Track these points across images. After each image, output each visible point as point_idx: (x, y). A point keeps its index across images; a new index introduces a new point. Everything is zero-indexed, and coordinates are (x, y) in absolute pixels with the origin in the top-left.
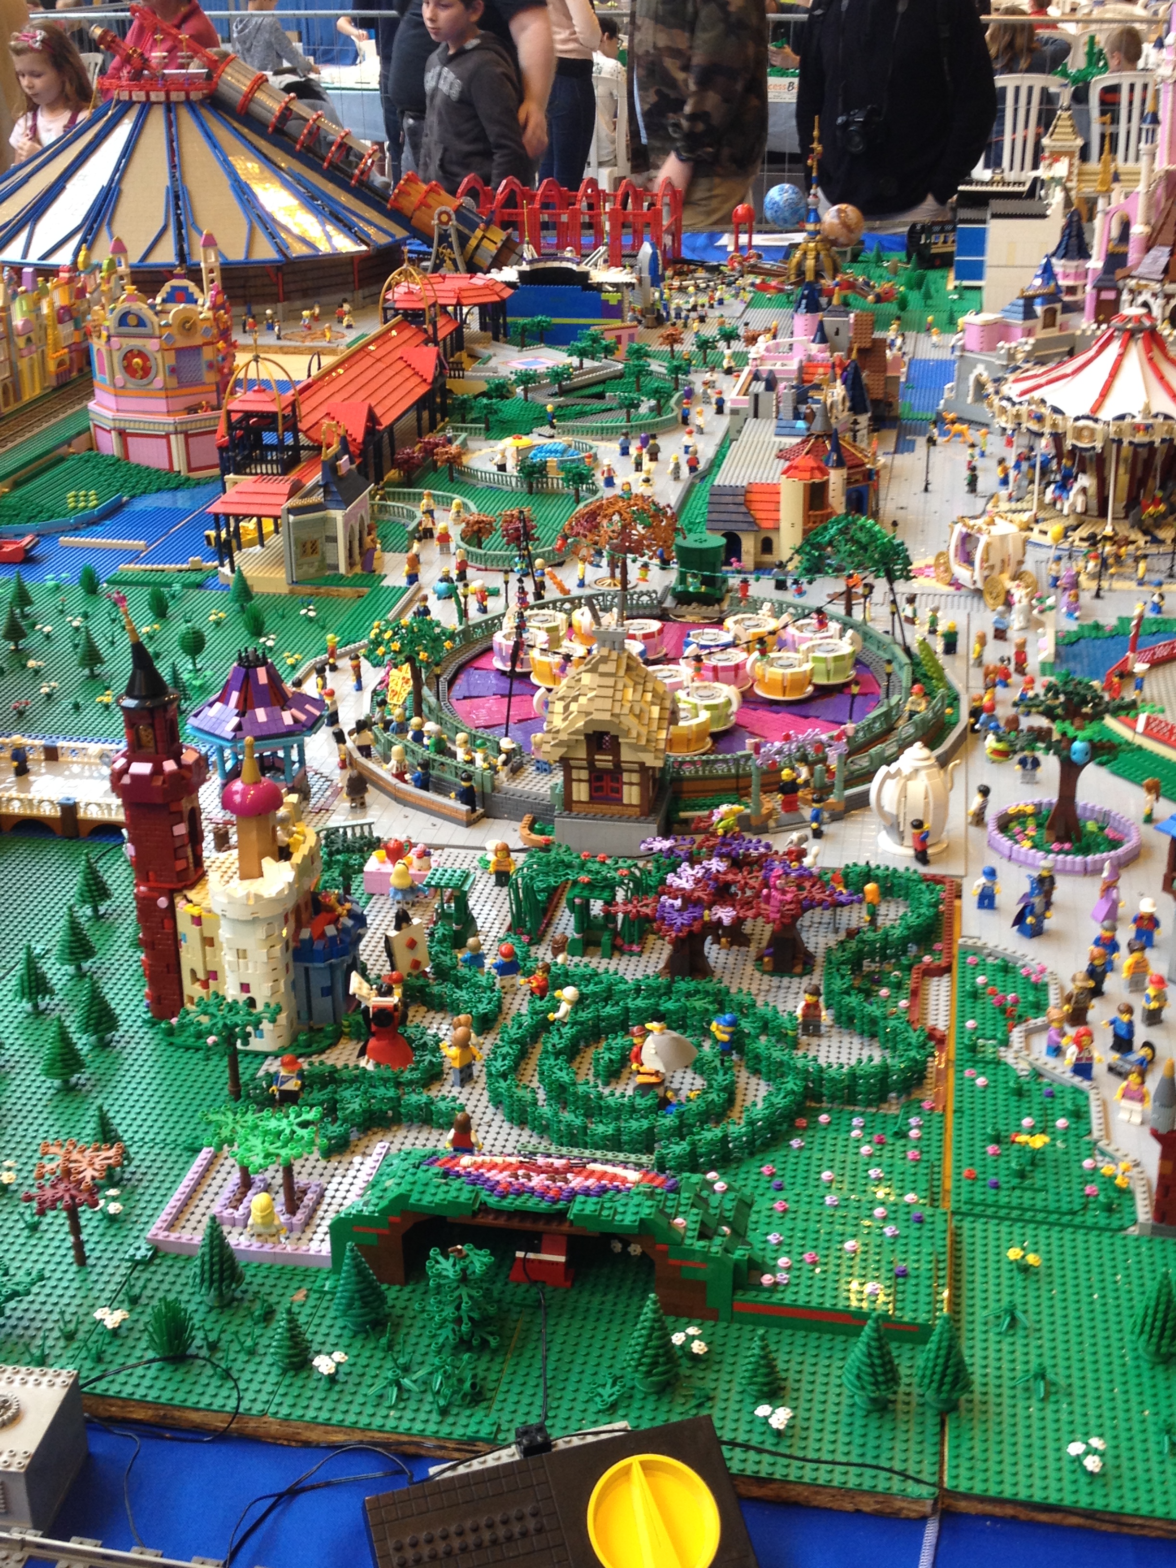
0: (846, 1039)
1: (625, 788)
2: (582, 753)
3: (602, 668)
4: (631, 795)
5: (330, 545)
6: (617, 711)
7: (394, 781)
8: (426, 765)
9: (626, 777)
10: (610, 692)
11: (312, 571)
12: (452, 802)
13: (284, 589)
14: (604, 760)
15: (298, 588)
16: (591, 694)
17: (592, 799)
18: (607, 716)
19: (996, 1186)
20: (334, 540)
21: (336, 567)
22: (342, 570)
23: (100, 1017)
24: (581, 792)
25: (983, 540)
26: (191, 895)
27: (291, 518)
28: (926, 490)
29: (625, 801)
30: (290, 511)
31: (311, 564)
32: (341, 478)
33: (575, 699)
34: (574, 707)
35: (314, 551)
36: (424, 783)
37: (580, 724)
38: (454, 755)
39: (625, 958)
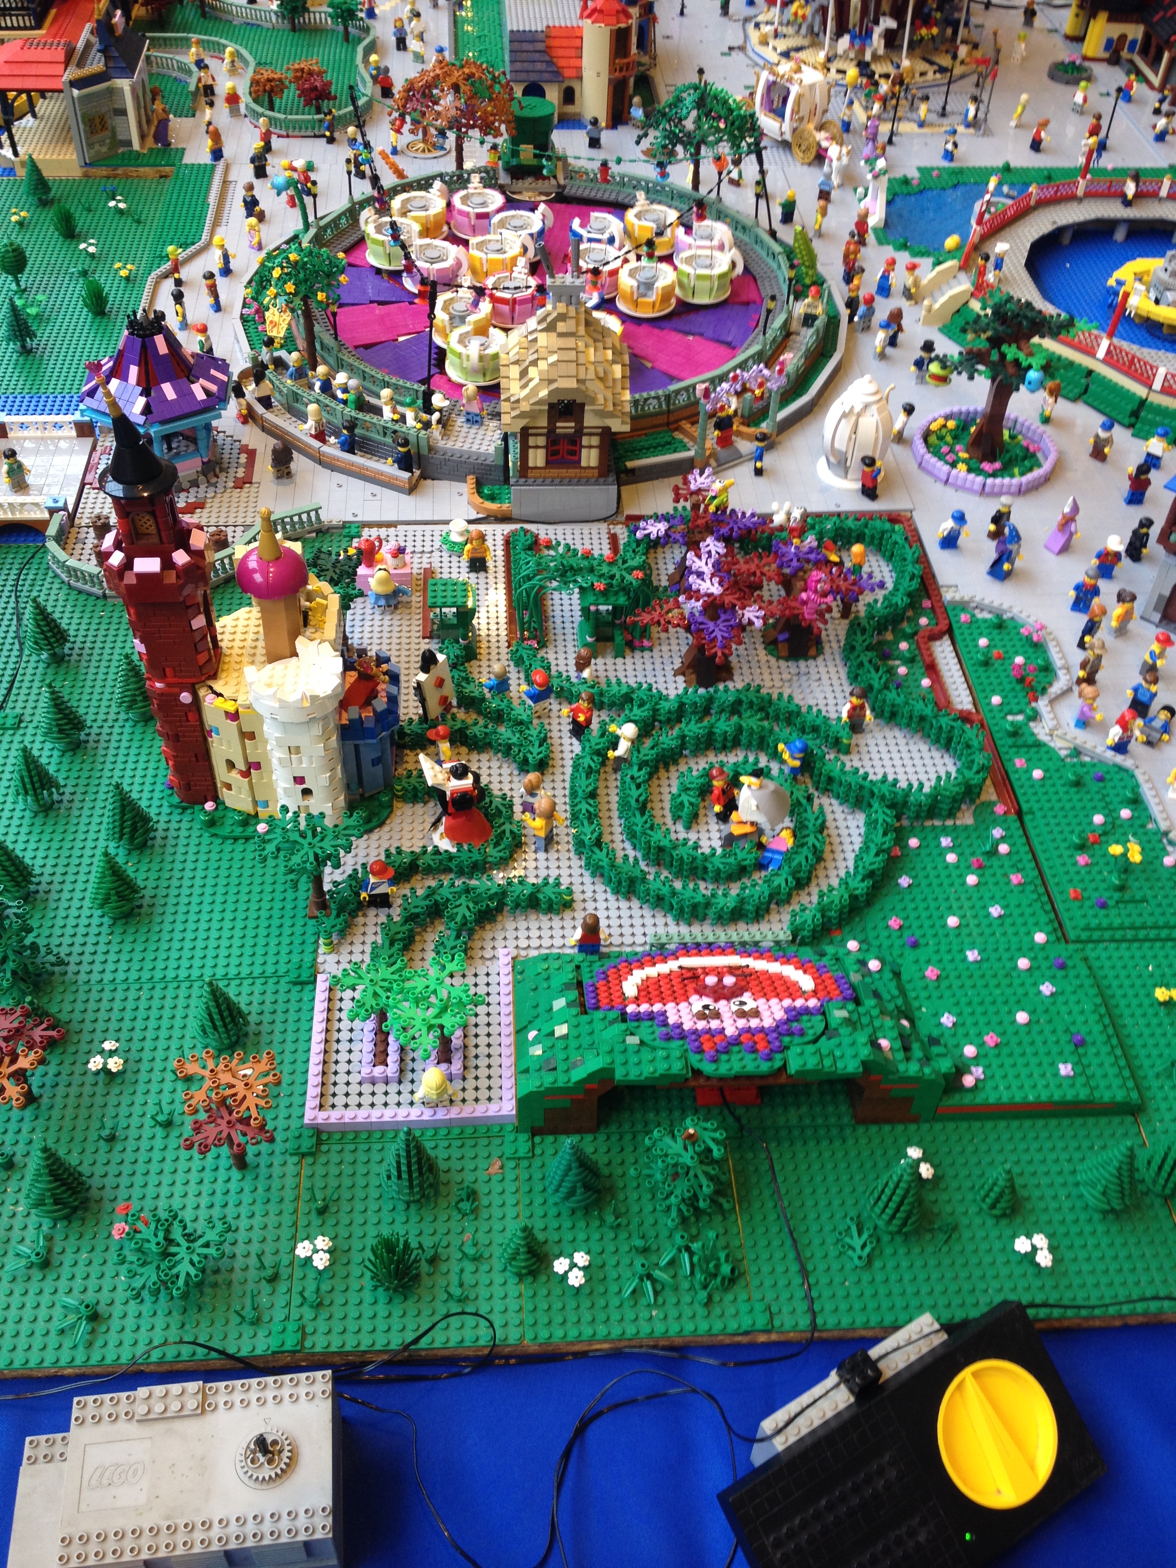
0: (889, 734)
1: (584, 452)
2: (543, 422)
3: (561, 327)
4: (590, 457)
5: (118, 120)
6: (582, 376)
7: (316, 444)
8: (352, 425)
9: (585, 441)
10: (572, 355)
11: (104, 149)
12: (388, 468)
13: (76, 172)
14: (565, 427)
15: (93, 171)
16: (553, 358)
17: (549, 463)
18: (572, 384)
19: (1103, 905)
20: (123, 112)
21: (129, 143)
22: (136, 146)
23: (134, 824)
24: (537, 458)
25: (794, 90)
26: (218, 686)
27: (76, 92)
28: (682, 13)
29: (584, 463)
30: (73, 84)
31: (102, 143)
32: (118, 39)
33: (534, 363)
34: (533, 372)
35: (104, 127)
36: (350, 447)
37: (543, 393)
38: (378, 411)
39: (638, 654)
